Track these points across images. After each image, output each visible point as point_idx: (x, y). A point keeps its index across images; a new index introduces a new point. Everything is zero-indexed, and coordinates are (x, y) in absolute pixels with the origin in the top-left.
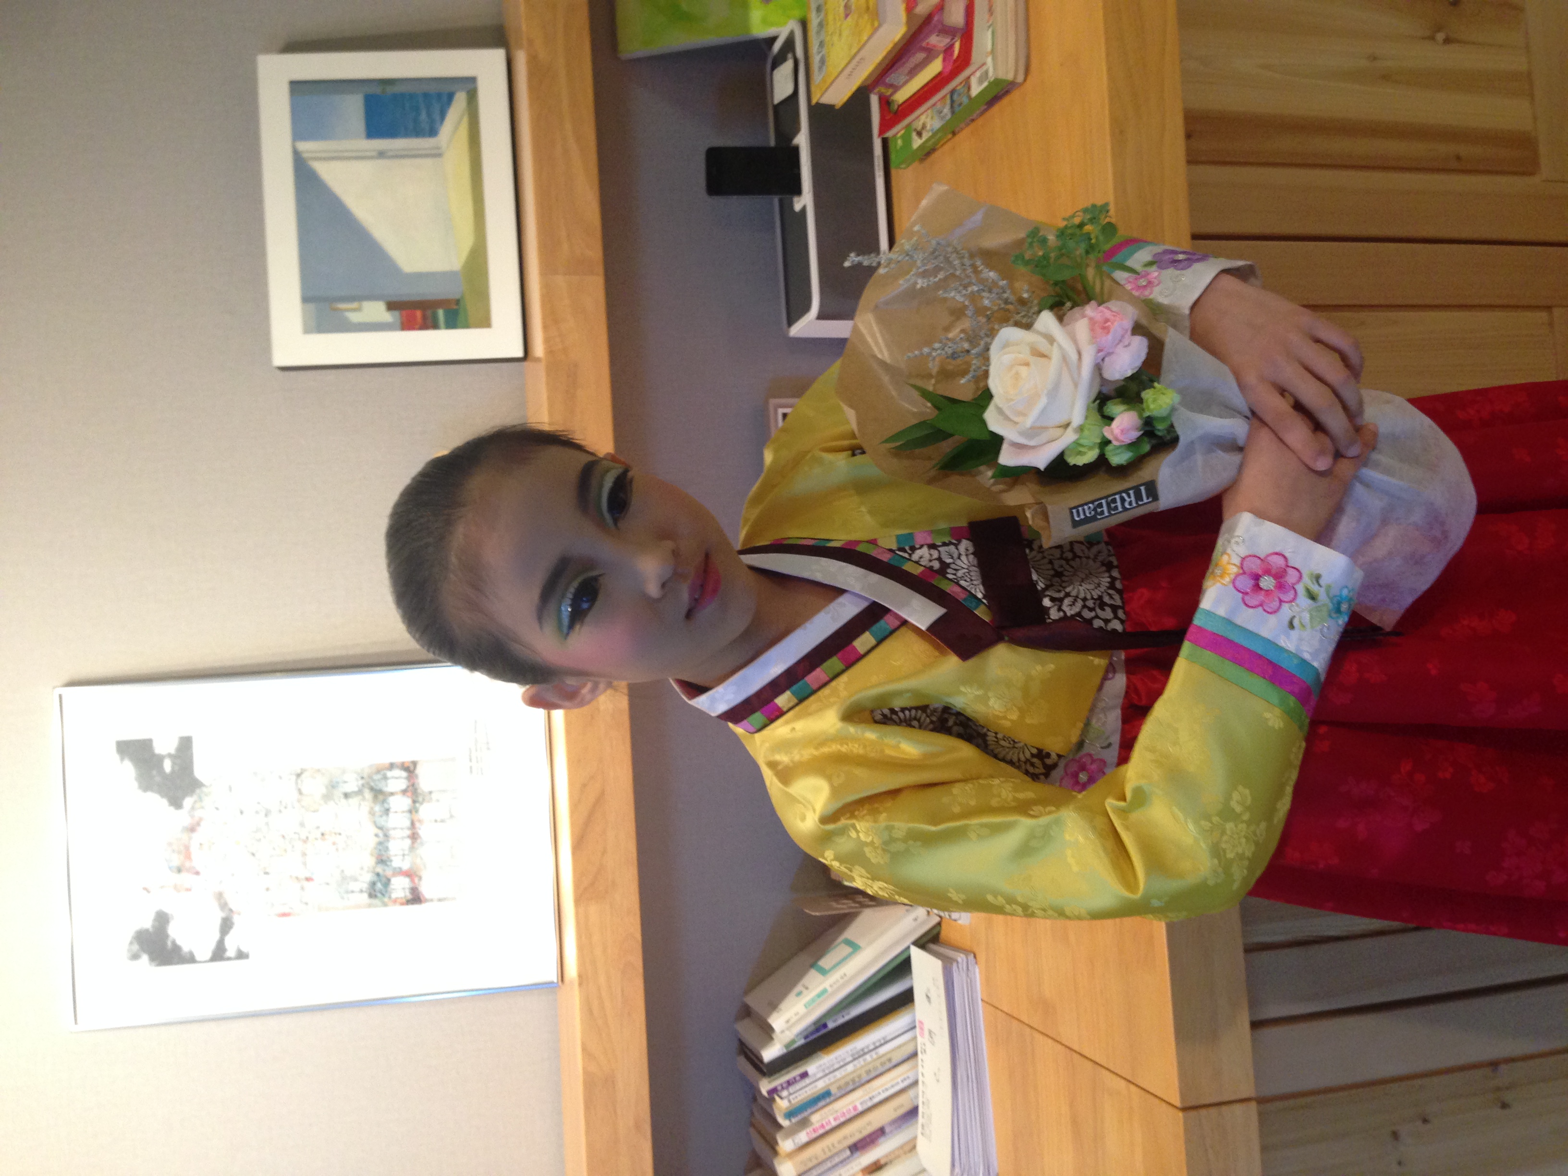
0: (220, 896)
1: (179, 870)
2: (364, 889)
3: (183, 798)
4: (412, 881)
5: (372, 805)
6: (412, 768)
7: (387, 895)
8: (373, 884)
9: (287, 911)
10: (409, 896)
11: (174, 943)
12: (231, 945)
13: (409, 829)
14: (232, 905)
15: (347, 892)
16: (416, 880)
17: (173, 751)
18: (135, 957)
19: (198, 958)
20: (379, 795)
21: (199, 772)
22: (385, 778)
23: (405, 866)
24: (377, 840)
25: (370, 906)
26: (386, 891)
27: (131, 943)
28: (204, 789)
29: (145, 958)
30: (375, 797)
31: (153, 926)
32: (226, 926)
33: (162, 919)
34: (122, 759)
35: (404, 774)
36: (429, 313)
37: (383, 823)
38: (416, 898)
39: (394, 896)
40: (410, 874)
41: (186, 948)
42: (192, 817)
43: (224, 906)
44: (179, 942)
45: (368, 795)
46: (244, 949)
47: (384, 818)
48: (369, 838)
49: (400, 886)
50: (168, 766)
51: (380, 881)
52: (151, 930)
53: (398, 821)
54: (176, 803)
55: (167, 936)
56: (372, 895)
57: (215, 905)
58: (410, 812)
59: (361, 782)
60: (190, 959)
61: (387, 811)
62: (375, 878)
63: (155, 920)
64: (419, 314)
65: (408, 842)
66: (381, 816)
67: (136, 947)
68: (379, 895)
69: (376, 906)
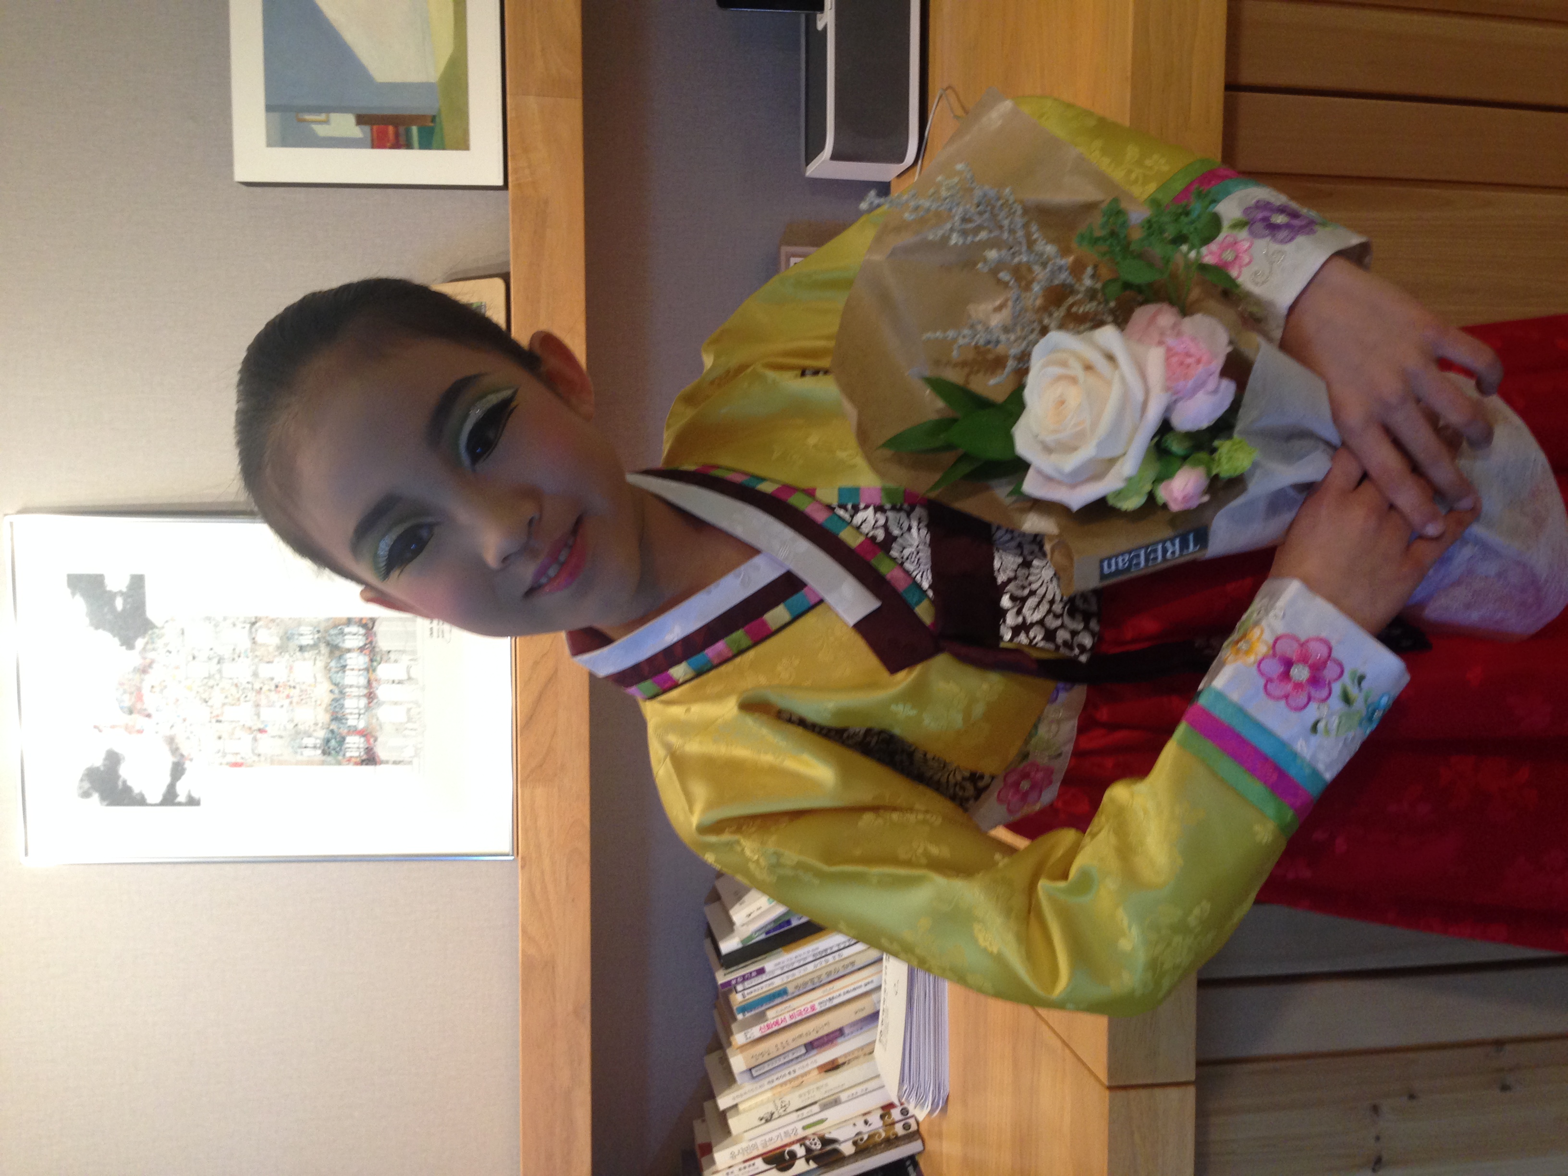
0: (171, 740)
1: (131, 712)
2: (318, 745)
3: (136, 637)
4: (368, 741)
5: (329, 661)
6: (370, 625)
7: (342, 753)
8: (328, 741)
9: (240, 761)
10: (365, 757)
11: (124, 782)
12: (182, 790)
13: (366, 688)
14: (183, 751)
15: (300, 747)
16: (372, 740)
17: (124, 590)
18: (86, 794)
19: (149, 801)
20: (336, 651)
21: (152, 613)
22: (342, 633)
23: (361, 725)
24: (332, 696)
25: (323, 763)
26: (341, 749)
27: (82, 780)
28: (156, 631)
29: (96, 797)
30: (331, 653)
31: (104, 765)
32: (178, 771)
33: (113, 759)
34: (73, 594)
35: (362, 631)
36: (402, 129)
37: (338, 680)
38: (370, 759)
39: (348, 755)
40: (364, 734)
41: (136, 790)
43: (175, 750)
44: (129, 783)
45: (324, 649)
46: (195, 795)
47: (340, 674)
48: (324, 694)
49: (355, 745)
50: (119, 604)
51: (335, 739)
52: (102, 768)
53: (354, 679)
54: (128, 643)
55: (118, 777)
56: (324, 753)
57: (166, 749)
58: (367, 670)
59: (317, 636)
60: (141, 801)
61: (344, 667)
62: (330, 735)
63: (105, 759)
64: (391, 129)
65: (365, 701)
66: (337, 672)
67: (87, 785)
68: (333, 752)
69: (329, 764)
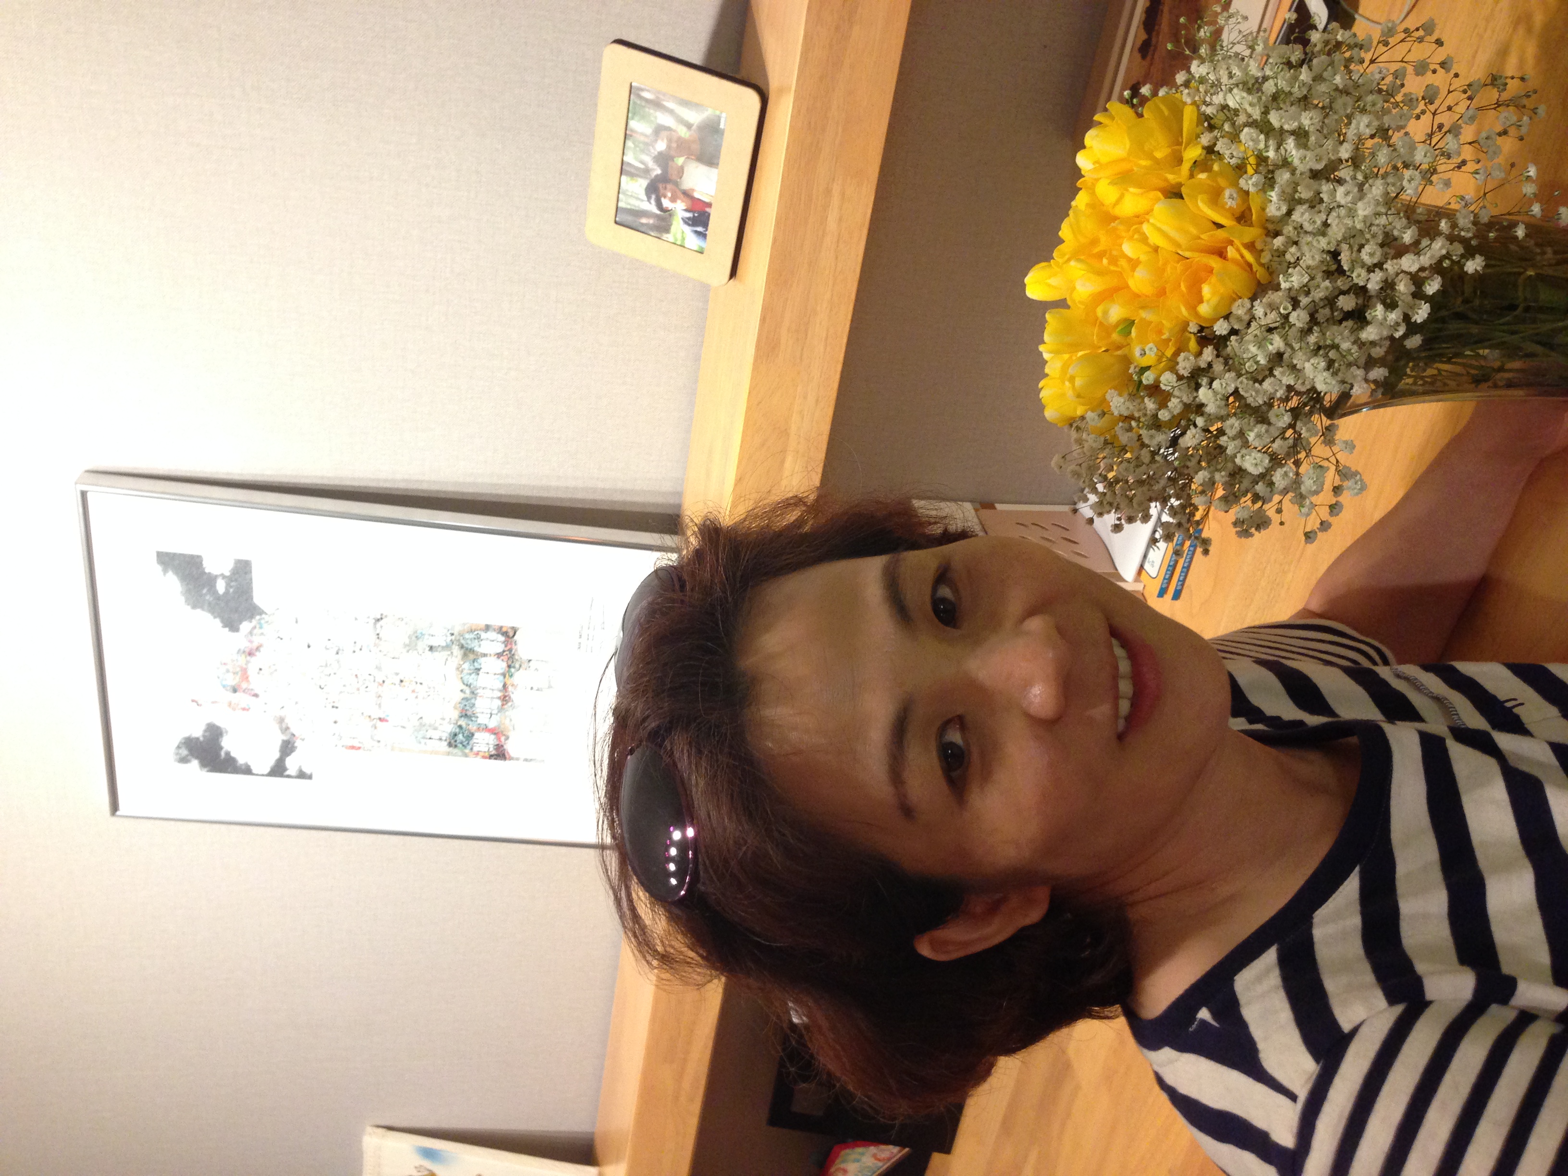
0: (281, 720)
1: (235, 691)
2: (444, 738)
3: (241, 622)
4: (499, 739)
5: (462, 663)
6: (511, 634)
7: (469, 747)
8: (455, 735)
9: (357, 745)
10: (494, 752)
11: (228, 754)
12: (292, 764)
13: (500, 691)
14: (293, 730)
15: (424, 738)
16: (503, 739)
17: (228, 574)
18: (183, 760)
19: (254, 771)
20: (470, 654)
21: (259, 598)
22: (478, 638)
23: (491, 725)
24: (462, 695)
25: (448, 754)
26: (468, 743)
27: (178, 747)
28: (263, 616)
29: (195, 763)
30: (465, 655)
31: (204, 736)
32: (287, 748)
33: (214, 733)
34: (165, 571)
35: (503, 639)
37: (471, 681)
38: (500, 754)
39: (475, 749)
40: (495, 732)
41: (241, 761)
42: (251, 642)
43: (285, 730)
44: (233, 754)
45: (456, 650)
46: (307, 771)
47: (473, 676)
48: (454, 693)
49: (484, 742)
50: (221, 587)
51: (463, 734)
52: (202, 739)
53: (488, 681)
54: (232, 625)
55: (221, 748)
56: (450, 745)
57: (276, 727)
58: (504, 675)
59: (450, 638)
60: (247, 771)
61: (478, 670)
62: (457, 730)
63: (205, 731)
65: (499, 703)
66: (470, 674)
67: (184, 752)
68: (460, 746)
69: (455, 755)
